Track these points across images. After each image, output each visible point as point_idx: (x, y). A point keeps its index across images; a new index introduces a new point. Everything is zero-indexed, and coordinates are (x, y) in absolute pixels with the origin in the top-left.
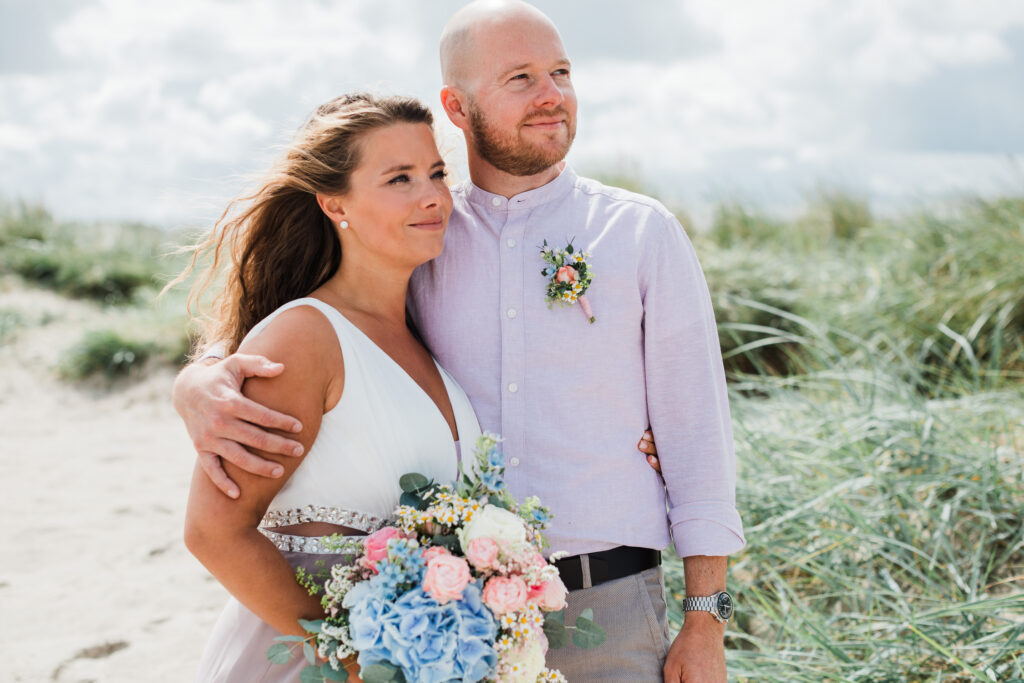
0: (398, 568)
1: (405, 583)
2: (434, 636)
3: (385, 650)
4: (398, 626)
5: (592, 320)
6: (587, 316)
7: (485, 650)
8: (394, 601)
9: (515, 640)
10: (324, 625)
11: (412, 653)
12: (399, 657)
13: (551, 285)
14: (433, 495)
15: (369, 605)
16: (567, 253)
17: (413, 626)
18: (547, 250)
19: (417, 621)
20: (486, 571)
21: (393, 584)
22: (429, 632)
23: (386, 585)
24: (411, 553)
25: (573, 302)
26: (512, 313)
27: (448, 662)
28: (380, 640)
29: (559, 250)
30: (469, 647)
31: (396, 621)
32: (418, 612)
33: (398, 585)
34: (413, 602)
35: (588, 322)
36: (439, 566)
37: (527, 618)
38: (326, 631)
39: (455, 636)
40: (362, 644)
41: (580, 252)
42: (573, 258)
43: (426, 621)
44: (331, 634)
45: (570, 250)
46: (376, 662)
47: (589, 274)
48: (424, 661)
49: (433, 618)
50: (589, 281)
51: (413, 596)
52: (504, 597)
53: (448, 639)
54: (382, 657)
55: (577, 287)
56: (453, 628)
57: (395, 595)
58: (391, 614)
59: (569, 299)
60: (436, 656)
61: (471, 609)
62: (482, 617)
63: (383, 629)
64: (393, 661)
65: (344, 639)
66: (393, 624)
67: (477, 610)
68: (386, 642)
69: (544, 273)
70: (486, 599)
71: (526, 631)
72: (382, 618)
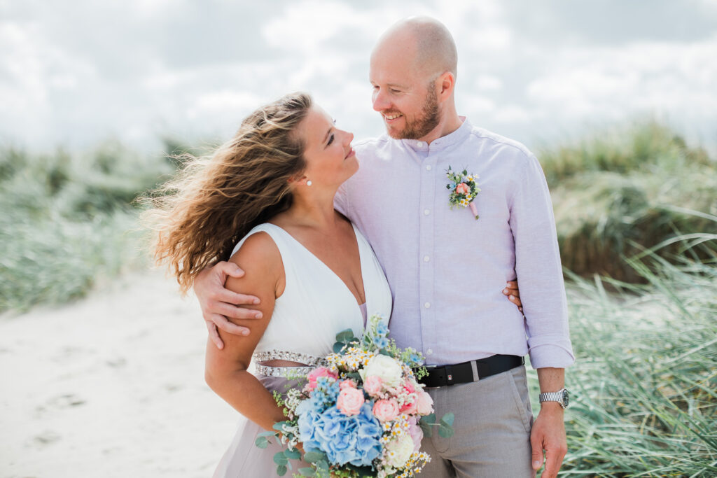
0: (323, 395)
1: (328, 403)
2: (345, 435)
3: (317, 442)
4: (323, 428)
5: (477, 217)
6: (474, 214)
7: (375, 443)
8: (322, 413)
9: (393, 437)
10: (284, 425)
11: (331, 445)
12: (324, 447)
13: (452, 195)
14: (347, 348)
15: (309, 414)
16: (463, 175)
17: (331, 429)
18: (451, 172)
19: (334, 425)
20: (375, 396)
21: (320, 403)
22: (341, 432)
23: (316, 404)
24: (331, 386)
25: (466, 206)
26: (427, 212)
27: (352, 450)
28: (313, 436)
29: (458, 172)
30: (365, 441)
31: (322, 425)
32: (334, 420)
33: (324, 404)
34: (332, 414)
35: (474, 218)
36: (346, 394)
37: (400, 424)
38: (285, 429)
39: (356, 435)
40: (304, 438)
41: (472, 175)
42: (467, 179)
43: (339, 426)
44: (288, 431)
45: (465, 173)
46: (313, 449)
47: (477, 189)
48: (339, 450)
49: (343, 424)
50: (476, 194)
51: (331, 410)
52: (384, 412)
53: (352, 436)
54: (315, 446)
55: (469, 197)
56: (355, 430)
57: (323, 409)
58: (320, 421)
59: (463, 204)
60: (345, 447)
61: (367, 418)
62: (373, 423)
63: (315, 430)
64: (321, 449)
65: (295, 434)
66: (321, 427)
67: (370, 418)
68: (316, 438)
69: (448, 187)
70: (375, 412)
71: (399, 432)
72: (315, 424)
